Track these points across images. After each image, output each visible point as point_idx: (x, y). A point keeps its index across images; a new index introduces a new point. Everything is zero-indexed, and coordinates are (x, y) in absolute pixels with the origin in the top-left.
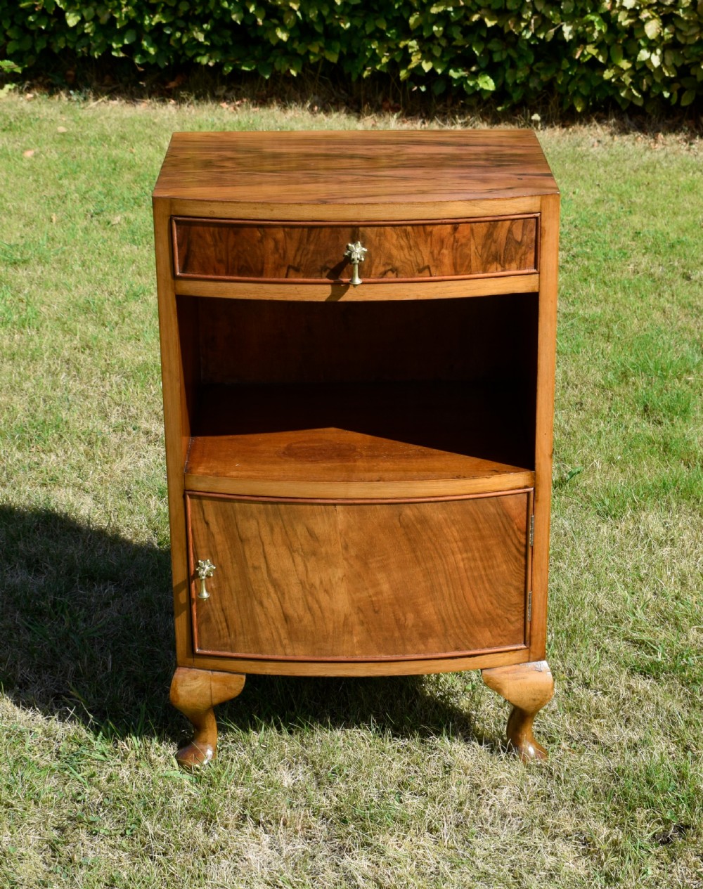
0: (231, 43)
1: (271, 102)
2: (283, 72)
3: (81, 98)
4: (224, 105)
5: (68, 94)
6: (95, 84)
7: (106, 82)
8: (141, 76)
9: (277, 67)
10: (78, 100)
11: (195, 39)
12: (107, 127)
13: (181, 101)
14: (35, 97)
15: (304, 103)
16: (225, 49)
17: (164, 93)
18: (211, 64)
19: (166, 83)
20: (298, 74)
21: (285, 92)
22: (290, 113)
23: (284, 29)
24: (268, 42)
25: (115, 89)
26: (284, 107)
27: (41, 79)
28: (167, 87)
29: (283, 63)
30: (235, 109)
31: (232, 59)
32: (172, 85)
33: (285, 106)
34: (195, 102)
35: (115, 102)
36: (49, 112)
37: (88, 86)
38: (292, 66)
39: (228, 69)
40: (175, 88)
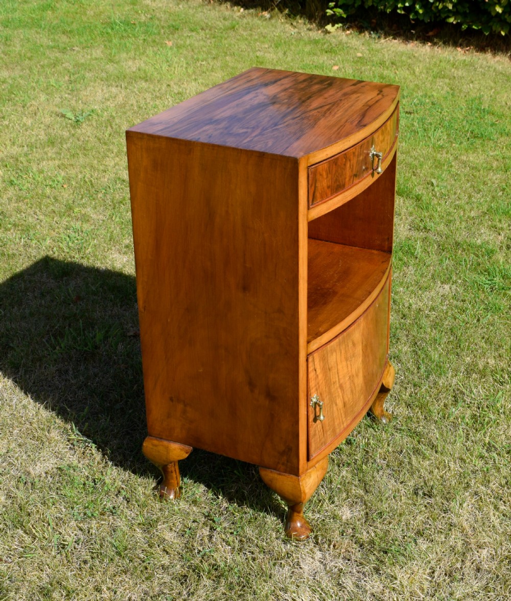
0: (468, 11)
1: (487, 51)
2: (497, 32)
3: (377, 37)
4: (459, 49)
5: (370, 34)
6: (387, 29)
7: (394, 28)
8: (414, 27)
9: (494, 28)
10: (375, 38)
11: (447, 7)
12: (386, 56)
13: (434, 44)
14: (351, 33)
15: (507, 53)
16: (464, 15)
17: (424, 39)
18: (454, 23)
19: (428, 33)
20: (506, 35)
21: (497, 45)
22: (498, 58)
23: (500, 6)
24: (490, 13)
25: (398, 33)
26: (494, 55)
27: (356, 23)
28: (427, 35)
29: (498, 26)
30: (465, 52)
31: (468, 21)
32: (431, 34)
33: (495, 53)
34: (443, 45)
35: (396, 41)
36: (356, 43)
37: (382, 29)
38: (502, 29)
39: (464, 27)
40: (432, 36)
